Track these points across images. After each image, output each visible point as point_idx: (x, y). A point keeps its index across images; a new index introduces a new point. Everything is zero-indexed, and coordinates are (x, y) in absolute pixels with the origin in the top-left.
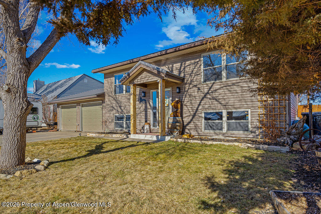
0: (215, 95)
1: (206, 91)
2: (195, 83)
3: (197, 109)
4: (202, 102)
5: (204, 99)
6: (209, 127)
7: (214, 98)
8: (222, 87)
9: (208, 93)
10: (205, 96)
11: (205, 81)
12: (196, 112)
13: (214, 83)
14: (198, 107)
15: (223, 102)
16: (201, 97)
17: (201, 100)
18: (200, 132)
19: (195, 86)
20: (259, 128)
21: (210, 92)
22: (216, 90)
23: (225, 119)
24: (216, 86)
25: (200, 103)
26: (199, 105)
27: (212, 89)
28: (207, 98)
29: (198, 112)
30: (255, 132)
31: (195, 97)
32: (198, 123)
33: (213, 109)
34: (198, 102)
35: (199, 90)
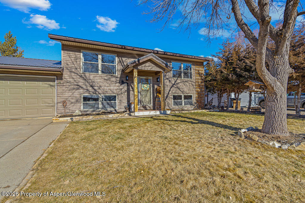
0: (179, 86)
1: (173, 82)
2: (167, 77)
3: (168, 93)
4: (171, 89)
5: (173, 87)
6: (176, 104)
7: (177, 87)
8: (181, 82)
9: (174, 84)
10: (173, 86)
11: (173, 77)
12: (168, 95)
13: (177, 79)
14: (169, 92)
15: (182, 90)
16: (171, 86)
17: (171, 88)
18: (170, 107)
19: (167, 79)
20: (196, 103)
21: (175, 83)
22: (178, 83)
23: (183, 99)
24: (178, 81)
25: (170, 89)
26: (170, 91)
27: (176, 82)
28: (174, 87)
29: (169, 95)
30: (195, 105)
31: (167, 85)
32: (169, 102)
33: (177, 94)
34: (169, 89)
35: (170, 81)
